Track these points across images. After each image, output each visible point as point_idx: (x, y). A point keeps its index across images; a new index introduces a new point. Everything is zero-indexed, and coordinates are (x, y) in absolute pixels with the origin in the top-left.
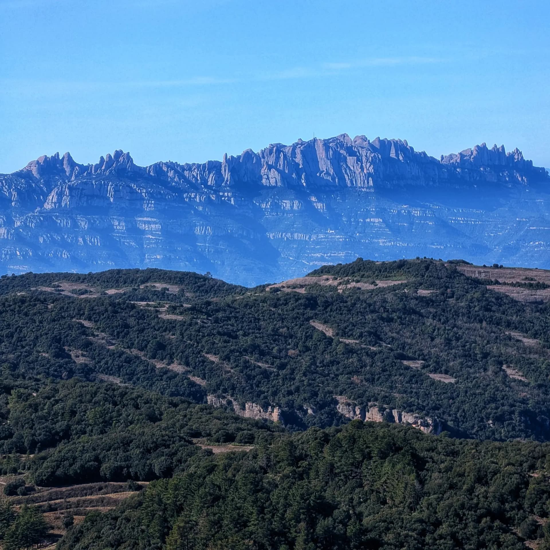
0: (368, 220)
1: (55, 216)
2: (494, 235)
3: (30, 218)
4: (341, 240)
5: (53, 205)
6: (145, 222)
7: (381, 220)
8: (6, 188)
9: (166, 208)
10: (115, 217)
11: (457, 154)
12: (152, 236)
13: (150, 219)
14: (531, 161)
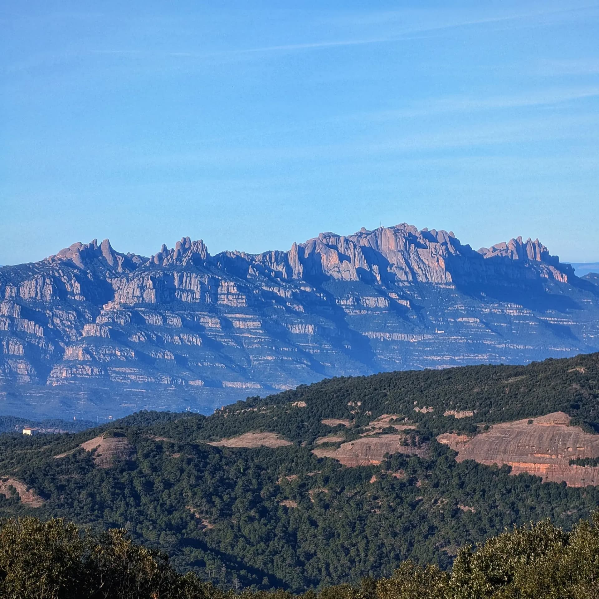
0: (460, 320)
1: (142, 311)
2: (595, 337)
3: (117, 314)
4: (462, 341)
5: (136, 299)
6: (239, 319)
7: (478, 320)
8: (65, 279)
9: (256, 304)
10: (205, 313)
11: (488, 248)
12: (251, 334)
13: (244, 316)
14: (557, 257)
